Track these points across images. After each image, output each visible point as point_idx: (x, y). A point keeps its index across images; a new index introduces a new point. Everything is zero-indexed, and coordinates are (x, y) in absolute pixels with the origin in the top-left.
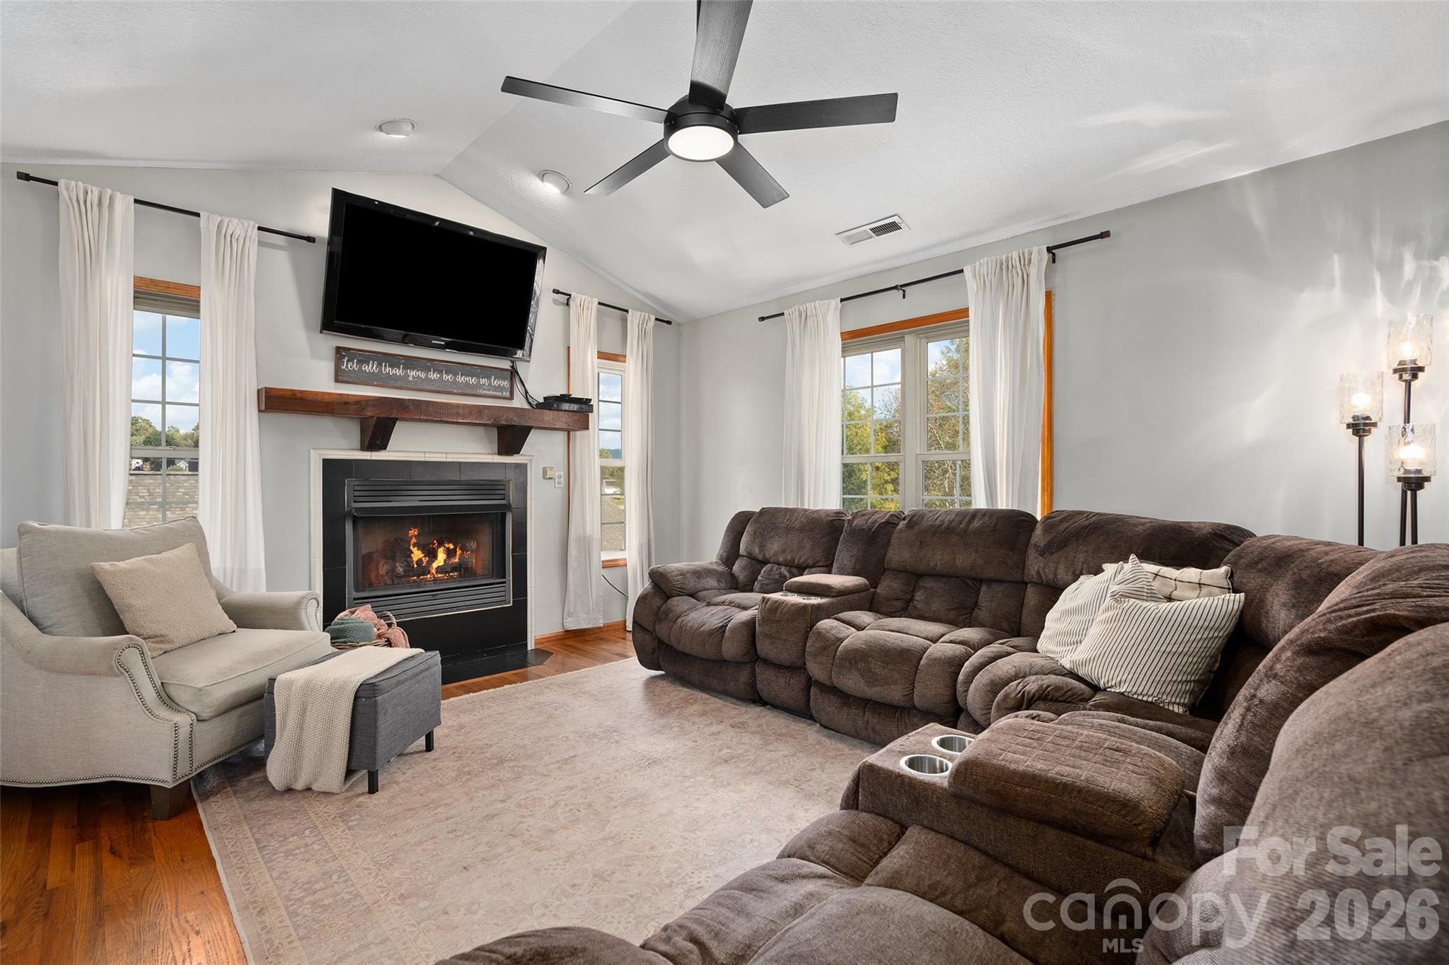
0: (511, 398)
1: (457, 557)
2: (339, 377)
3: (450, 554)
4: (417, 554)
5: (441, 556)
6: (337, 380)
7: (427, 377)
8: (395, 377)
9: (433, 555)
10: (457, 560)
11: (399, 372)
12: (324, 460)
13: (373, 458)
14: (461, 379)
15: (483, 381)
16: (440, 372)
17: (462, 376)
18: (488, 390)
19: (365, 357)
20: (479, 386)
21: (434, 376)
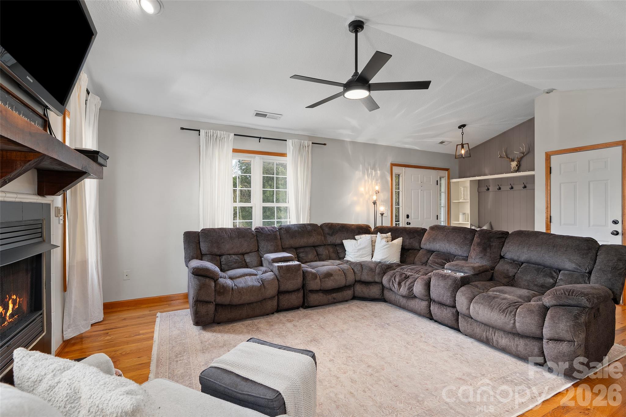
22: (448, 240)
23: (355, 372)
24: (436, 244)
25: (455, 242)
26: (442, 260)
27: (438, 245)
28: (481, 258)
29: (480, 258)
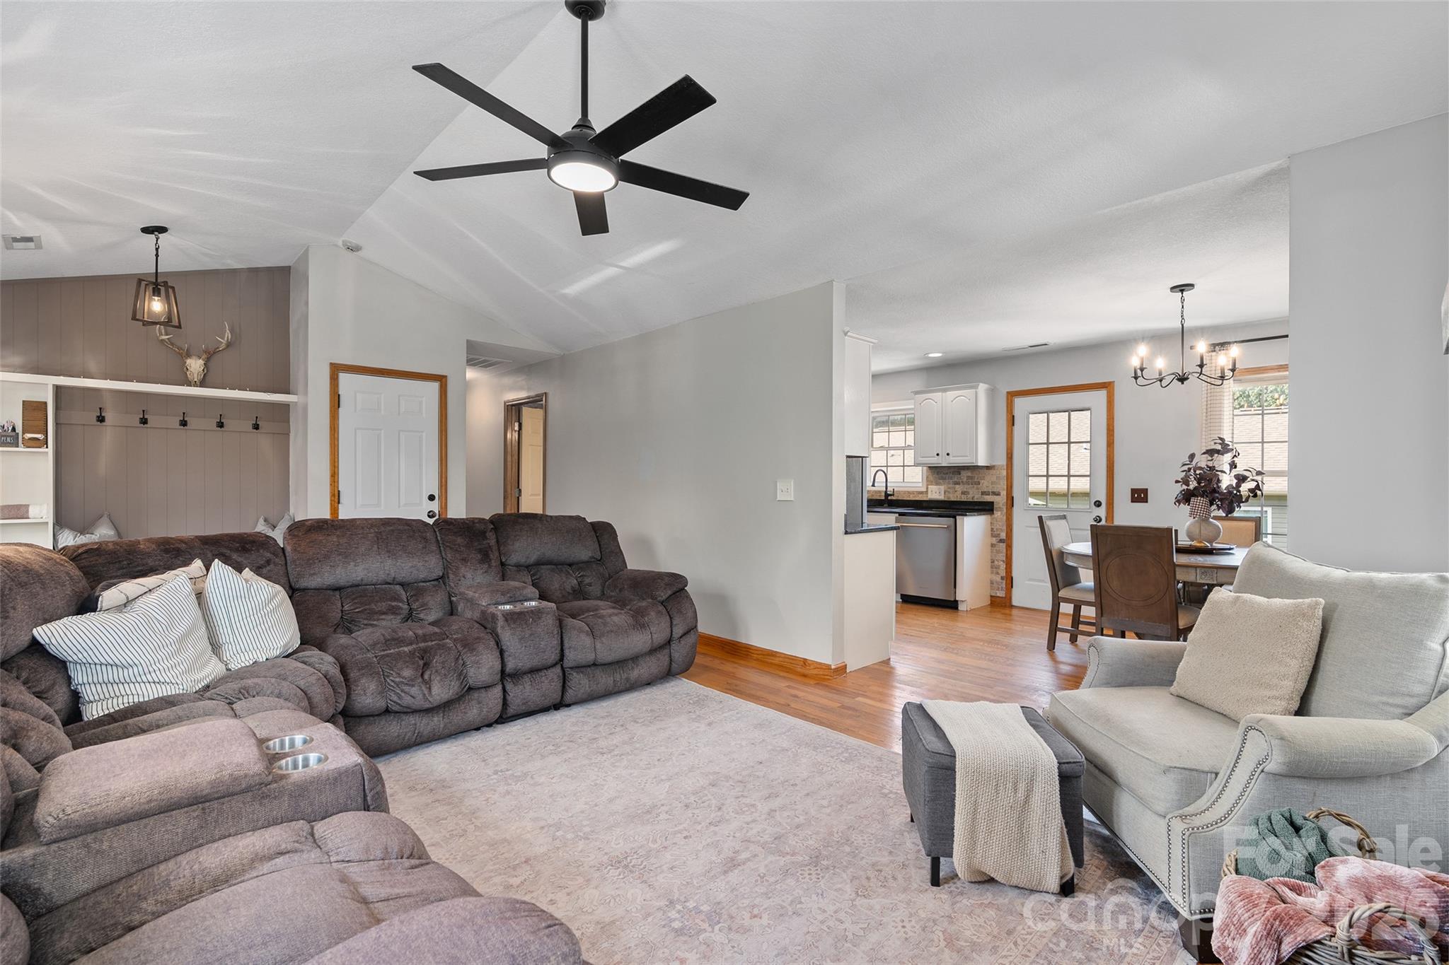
22: (389, 552)
24: (355, 566)
25: (409, 553)
26: (389, 603)
27: (360, 569)
28: (485, 572)
29: (483, 573)
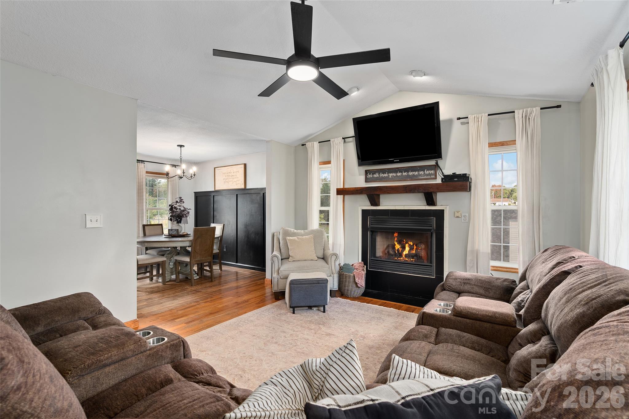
0: (436, 178)
1: (414, 250)
2: (367, 180)
3: (411, 248)
4: (398, 246)
5: (407, 249)
6: (366, 182)
7: (396, 175)
8: (385, 178)
9: (404, 248)
10: (414, 252)
11: (386, 175)
12: (362, 210)
13: (377, 209)
14: (410, 173)
15: (421, 173)
16: (402, 172)
17: (411, 172)
18: (424, 176)
19: (374, 172)
20: (419, 175)
21: (399, 174)
23: (285, 337)
